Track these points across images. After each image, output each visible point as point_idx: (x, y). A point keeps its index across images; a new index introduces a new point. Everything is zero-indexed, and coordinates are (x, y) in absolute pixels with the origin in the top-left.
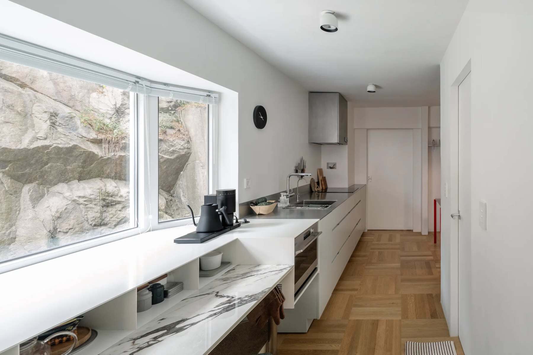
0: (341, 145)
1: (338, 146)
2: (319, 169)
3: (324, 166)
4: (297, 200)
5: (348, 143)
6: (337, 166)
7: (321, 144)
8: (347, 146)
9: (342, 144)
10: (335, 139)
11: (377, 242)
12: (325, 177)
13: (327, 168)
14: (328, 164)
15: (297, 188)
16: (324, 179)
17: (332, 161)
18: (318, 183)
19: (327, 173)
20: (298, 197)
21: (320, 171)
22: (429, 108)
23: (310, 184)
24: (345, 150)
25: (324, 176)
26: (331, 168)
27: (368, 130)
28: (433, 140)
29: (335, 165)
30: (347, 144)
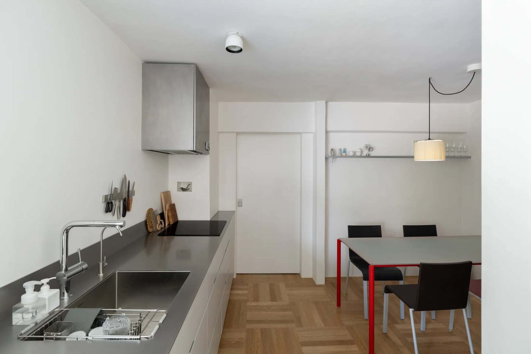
0: (199, 155)
1: (195, 156)
2: (163, 193)
3: (172, 188)
4: (99, 273)
5: (210, 151)
6: (193, 187)
7: (167, 153)
8: (209, 156)
9: (201, 154)
10: (189, 144)
11: (254, 304)
12: (174, 205)
13: (178, 191)
14: (179, 183)
15: (100, 242)
16: (173, 208)
17: (185, 179)
18: (162, 215)
19: (178, 198)
20: (103, 264)
21: (167, 195)
22: (326, 103)
23: (146, 220)
24: (205, 161)
25: (173, 203)
26: (183, 190)
27: (238, 134)
28: (331, 149)
29: (190, 184)
30: (209, 154)
